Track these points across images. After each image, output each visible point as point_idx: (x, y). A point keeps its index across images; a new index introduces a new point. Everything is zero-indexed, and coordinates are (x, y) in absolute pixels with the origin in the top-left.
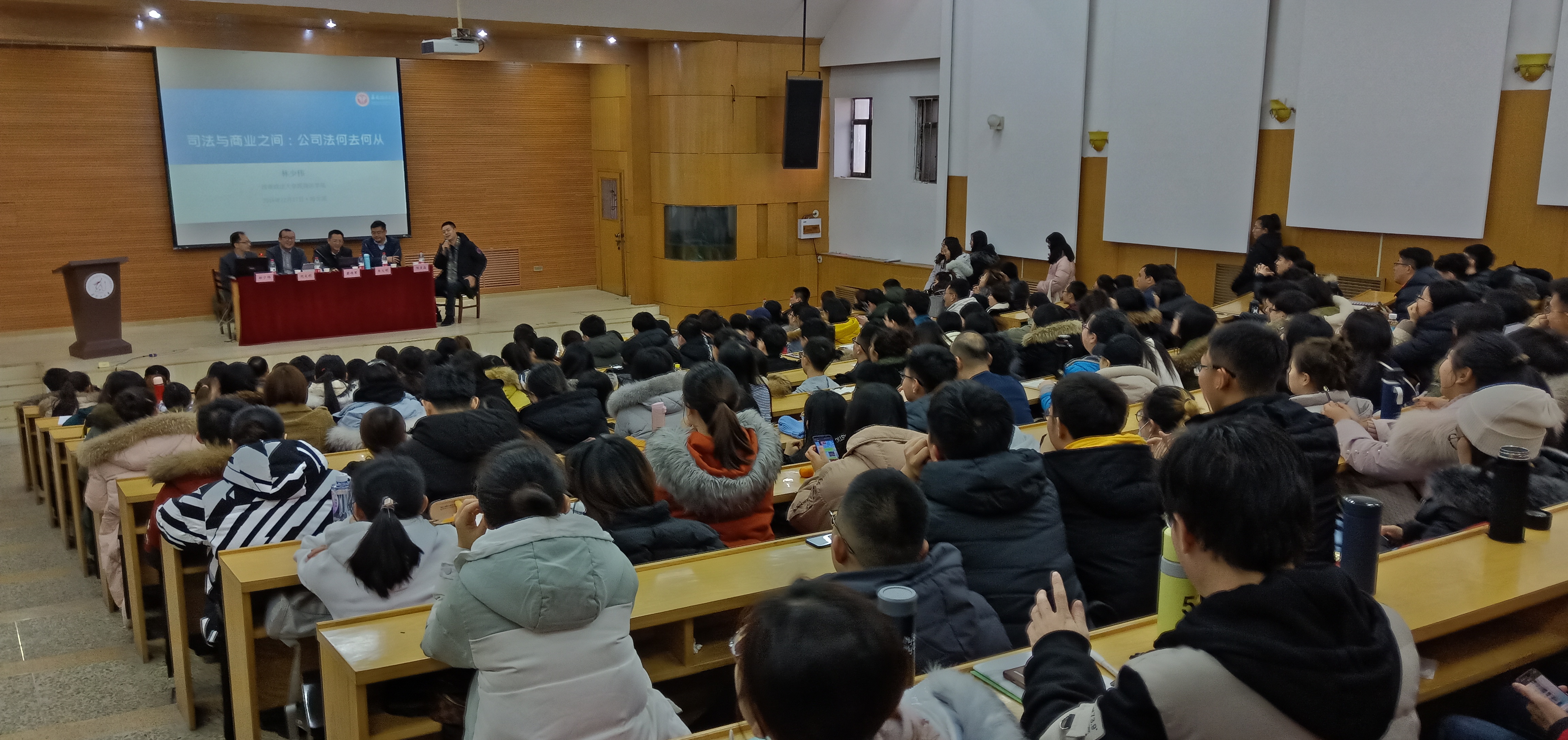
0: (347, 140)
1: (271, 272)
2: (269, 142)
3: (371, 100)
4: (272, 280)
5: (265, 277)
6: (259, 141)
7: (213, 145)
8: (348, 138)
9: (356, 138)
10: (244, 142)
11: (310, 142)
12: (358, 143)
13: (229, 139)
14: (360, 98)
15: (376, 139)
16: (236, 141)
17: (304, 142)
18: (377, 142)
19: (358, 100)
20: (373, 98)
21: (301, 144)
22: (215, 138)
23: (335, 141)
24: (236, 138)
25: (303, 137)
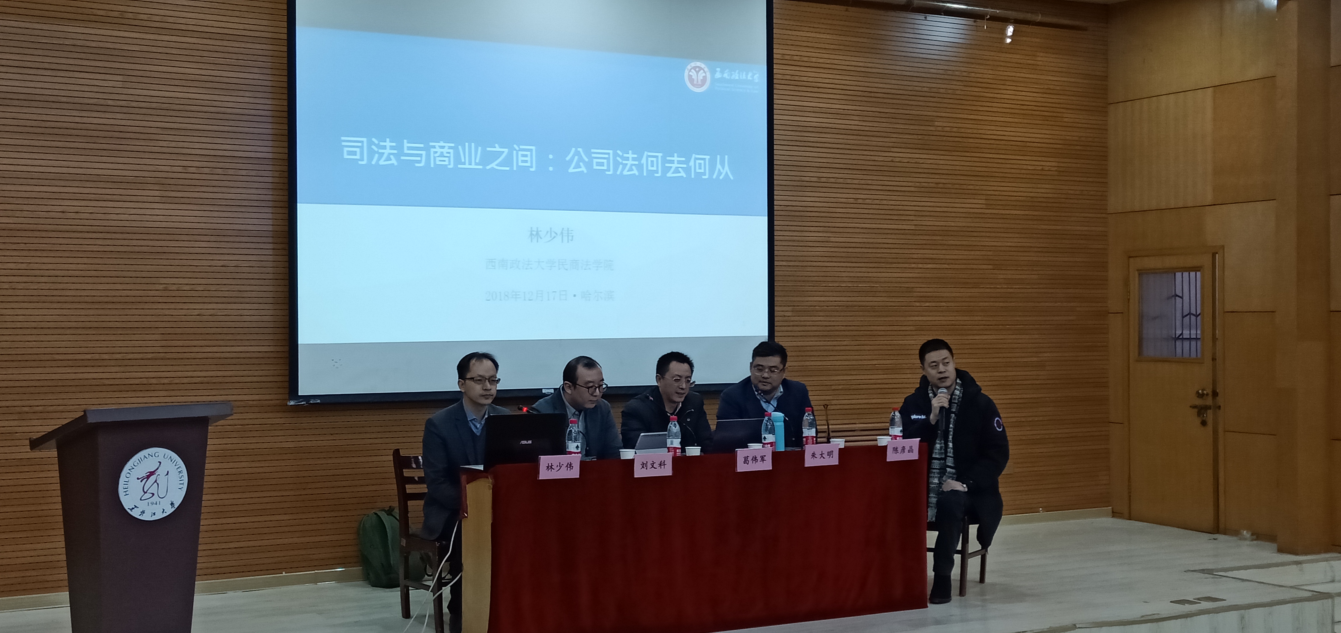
0: (663, 164)
1: (570, 453)
2: (508, 161)
3: (714, 80)
4: (575, 473)
5: (561, 466)
6: (488, 158)
7: (394, 161)
8: (664, 161)
9: (679, 162)
10: (458, 160)
11: (589, 165)
12: (683, 174)
13: (427, 149)
14: (693, 73)
15: (719, 166)
16: (442, 155)
17: (578, 166)
18: (720, 173)
19: (690, 76)
20: (718, 75)
21: (571, 170)
22: (400, 147)
23: (640, 167)
24: (443, 147)
25: (577, 153)
